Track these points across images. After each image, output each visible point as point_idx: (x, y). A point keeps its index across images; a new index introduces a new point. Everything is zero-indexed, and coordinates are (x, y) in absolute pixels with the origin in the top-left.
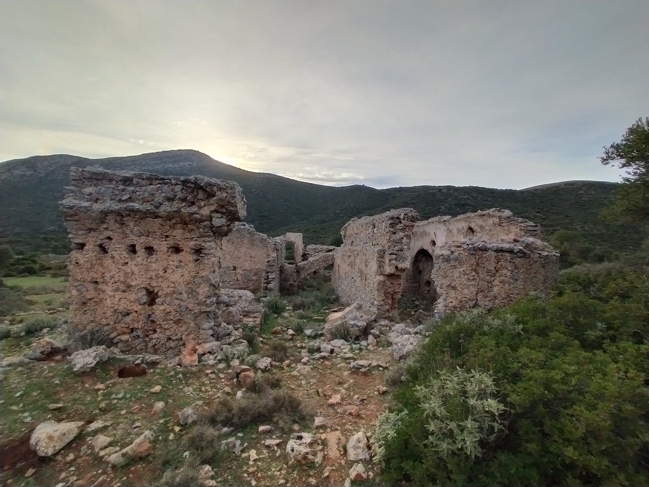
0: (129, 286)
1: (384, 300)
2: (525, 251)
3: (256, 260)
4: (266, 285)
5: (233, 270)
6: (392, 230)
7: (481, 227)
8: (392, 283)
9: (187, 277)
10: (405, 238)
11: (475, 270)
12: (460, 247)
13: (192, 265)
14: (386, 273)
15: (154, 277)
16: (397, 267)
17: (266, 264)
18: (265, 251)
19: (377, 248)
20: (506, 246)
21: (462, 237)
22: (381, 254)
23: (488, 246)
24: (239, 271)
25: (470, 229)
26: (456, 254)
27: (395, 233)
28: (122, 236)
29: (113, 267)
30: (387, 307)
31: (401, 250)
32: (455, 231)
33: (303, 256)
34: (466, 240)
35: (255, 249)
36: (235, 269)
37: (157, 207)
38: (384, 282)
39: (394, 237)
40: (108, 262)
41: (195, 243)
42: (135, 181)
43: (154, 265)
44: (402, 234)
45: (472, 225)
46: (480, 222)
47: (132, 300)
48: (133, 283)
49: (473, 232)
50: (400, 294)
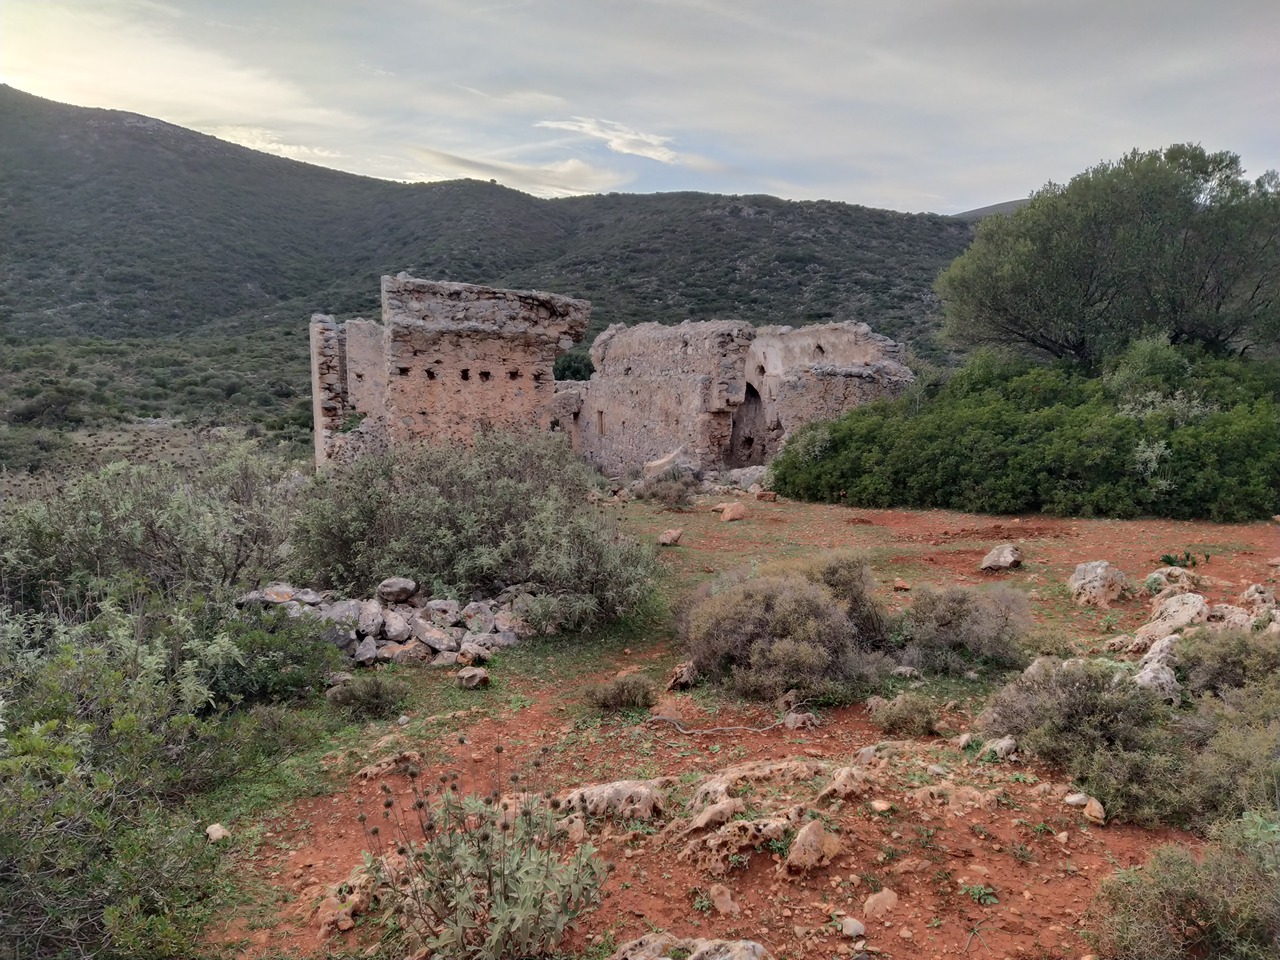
0: (463, 418)
1: (708, 447)
2: (876, 376)
6: (721, 351)
7: (834, 346)
8: (719, 424)
9: (528, 407)
10: (738, 362)
11: (823, 398)
12: (807, 372)
13: (533, 392)
14: (714, 410)
15: (491, 407)
16: (728, 401)
19: (700, 377)
20: (855, 370)
21: (807, 359)
22: (707, 385)
23: (838, 370)
25: (819, 347)
26: (803, 380)
27: (725, 356)
28: (454, 360)
29: (444, 395)
30: (713, 456)
31: (734, 378)
32: (797, 350)
34: (814, 364)
37: (501, 327)
38: (710, 422)
39: (725, 361)
40: (438, 389)
41: (537, 367)
42: (463, 295)
43: (490, 393)
44: (734, 357)
45: (822, 343)
46: (832, 339)
47: (467, 432)
48: (467, 414)
49: (823, 352)
50: (729, 438)
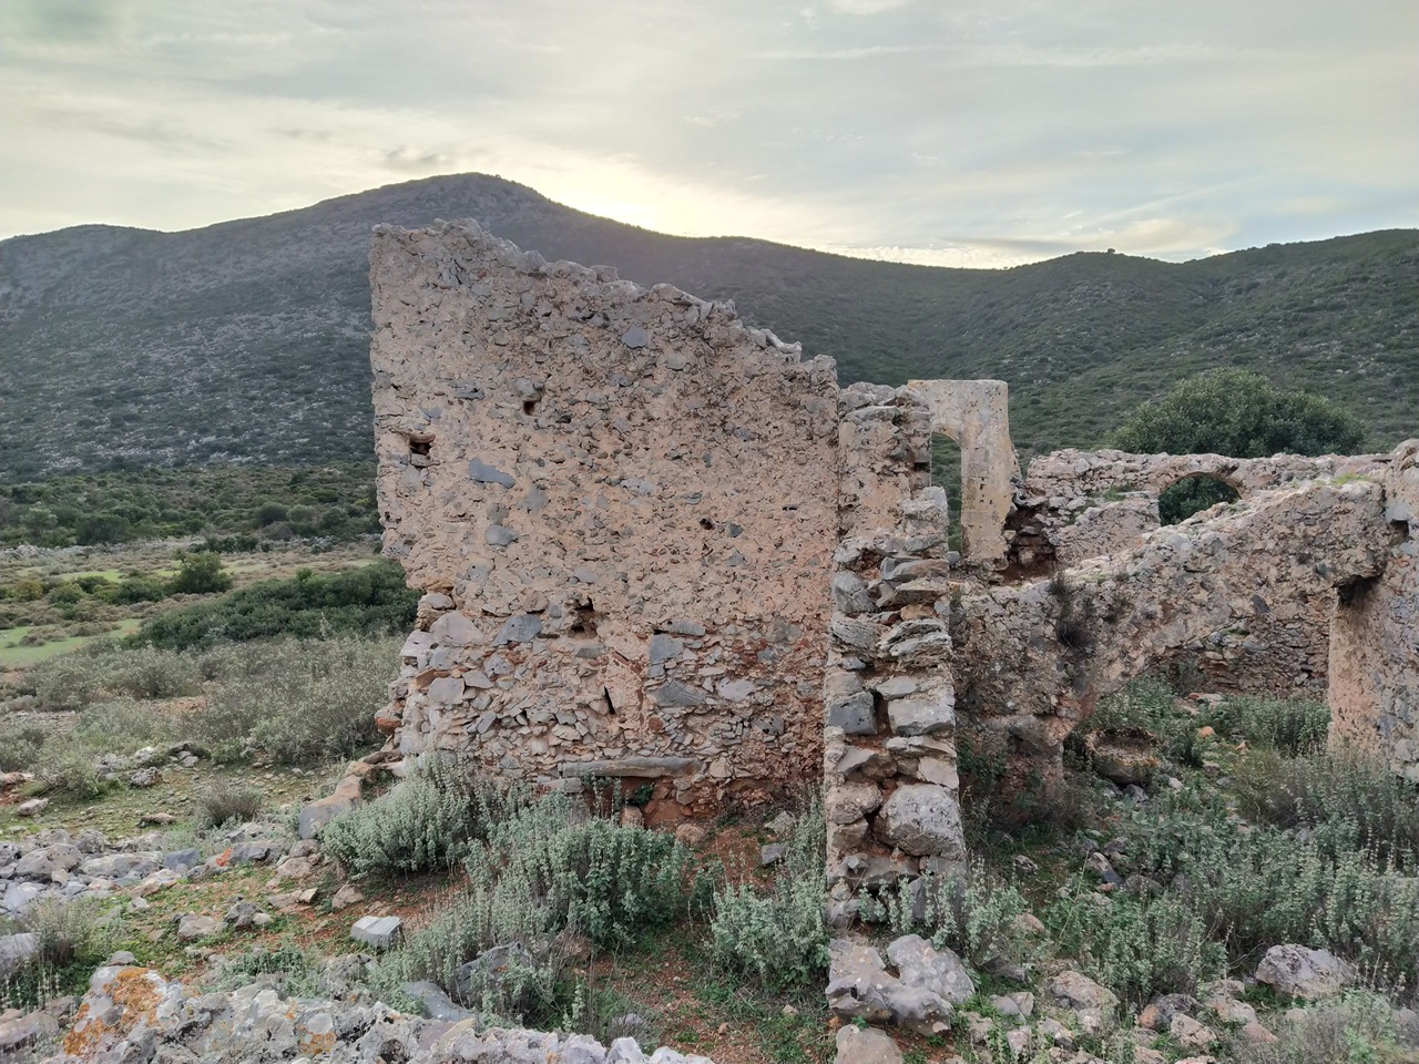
3: (747, 548)
4: (866, 796)
5: (577, 629)
17: (846, 581)
18: (817, 472)
24: (614, 635)
33: (1011, 522)
35: (737, 461)
36: (585, 618)
